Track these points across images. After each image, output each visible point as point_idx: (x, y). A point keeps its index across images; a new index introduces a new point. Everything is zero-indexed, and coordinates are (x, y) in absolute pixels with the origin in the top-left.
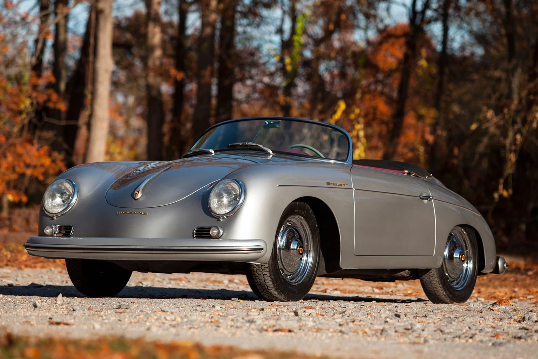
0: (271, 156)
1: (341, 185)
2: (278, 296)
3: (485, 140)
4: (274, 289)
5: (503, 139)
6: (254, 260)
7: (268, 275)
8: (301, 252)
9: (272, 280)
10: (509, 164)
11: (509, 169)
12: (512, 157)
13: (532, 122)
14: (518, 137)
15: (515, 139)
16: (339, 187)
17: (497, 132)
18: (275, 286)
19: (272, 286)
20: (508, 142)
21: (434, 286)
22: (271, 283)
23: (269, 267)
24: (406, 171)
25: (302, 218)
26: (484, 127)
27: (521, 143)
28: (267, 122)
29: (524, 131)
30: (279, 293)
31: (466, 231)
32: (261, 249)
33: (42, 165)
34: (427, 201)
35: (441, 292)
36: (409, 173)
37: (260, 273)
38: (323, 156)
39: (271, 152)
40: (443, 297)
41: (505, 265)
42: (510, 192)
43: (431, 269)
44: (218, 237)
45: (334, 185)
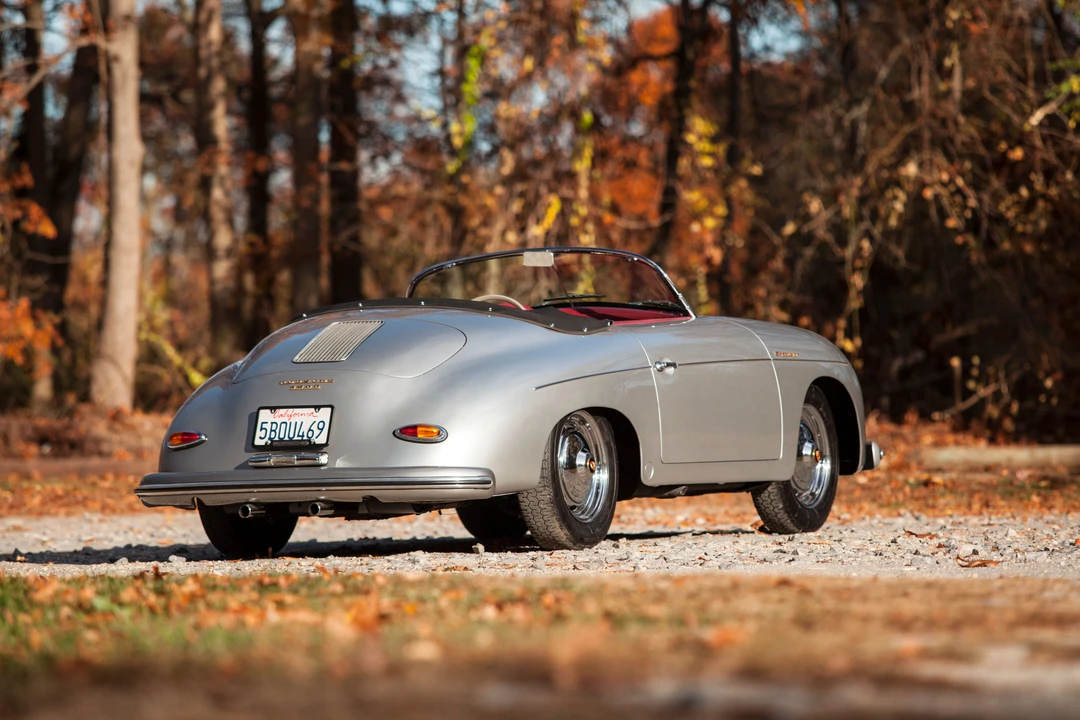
3: (809, 252)
5: (839, 250)
10: (853, 294)
11: (855, 303)
12: (858, 281)
13: (887, 217)
14: (866, 244)
15: (859, 249)
17: (829, 238)
20: (849, 252)
26: (805, 229)
27: (871, 254)
29: (877, 231)
33: (21, 337)
42: (858, 341)
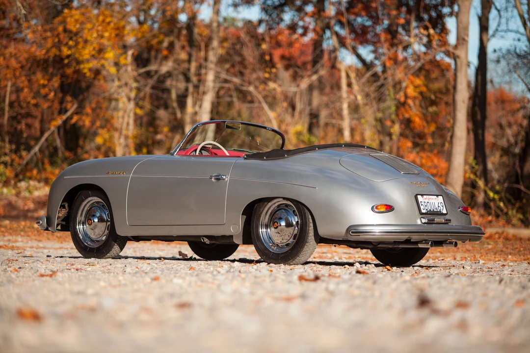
1: (120, 173)
16: (118, 174)
45: (113, 173)
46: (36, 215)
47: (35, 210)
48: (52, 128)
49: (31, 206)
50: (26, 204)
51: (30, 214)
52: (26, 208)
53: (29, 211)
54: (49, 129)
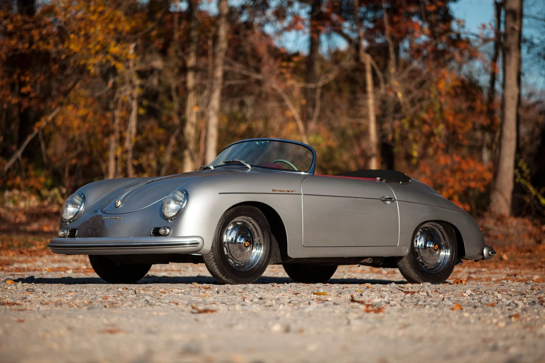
0: (249, 170)
1: (288, 191)
2: (226, 280)
4: (221, 275)
6: (196, 252)
7: (214, 264)
8: (246, 245)
9: (218, 268)
16: (287, 193)
18: (221, 273)
19: (219, 272)
21: (407, 270)
22: (217, 270)
23: (214, 258)
24: (378, 178)
25: (250, 218)
28: (257, 143)
30: (226, 278)
31: (441, 225)
32: (197, 243)
34: (389, 202)
35: (414, 275)
36: (381, 180)
37: (209, 262)
38: (296, 169)
39: (249, 166)
40: (416, 279)
41: (490, 253)
43: (403, 257)
44: (165, 235)
45: (280, 191)
46: (29, 228)
47: (28, 223)
48: (36, 131)
49: (23, 218)
50: (16, 217)
51: (22, 228)
52: (18, 220)
53: (21, 223)
54: (32, 132)
